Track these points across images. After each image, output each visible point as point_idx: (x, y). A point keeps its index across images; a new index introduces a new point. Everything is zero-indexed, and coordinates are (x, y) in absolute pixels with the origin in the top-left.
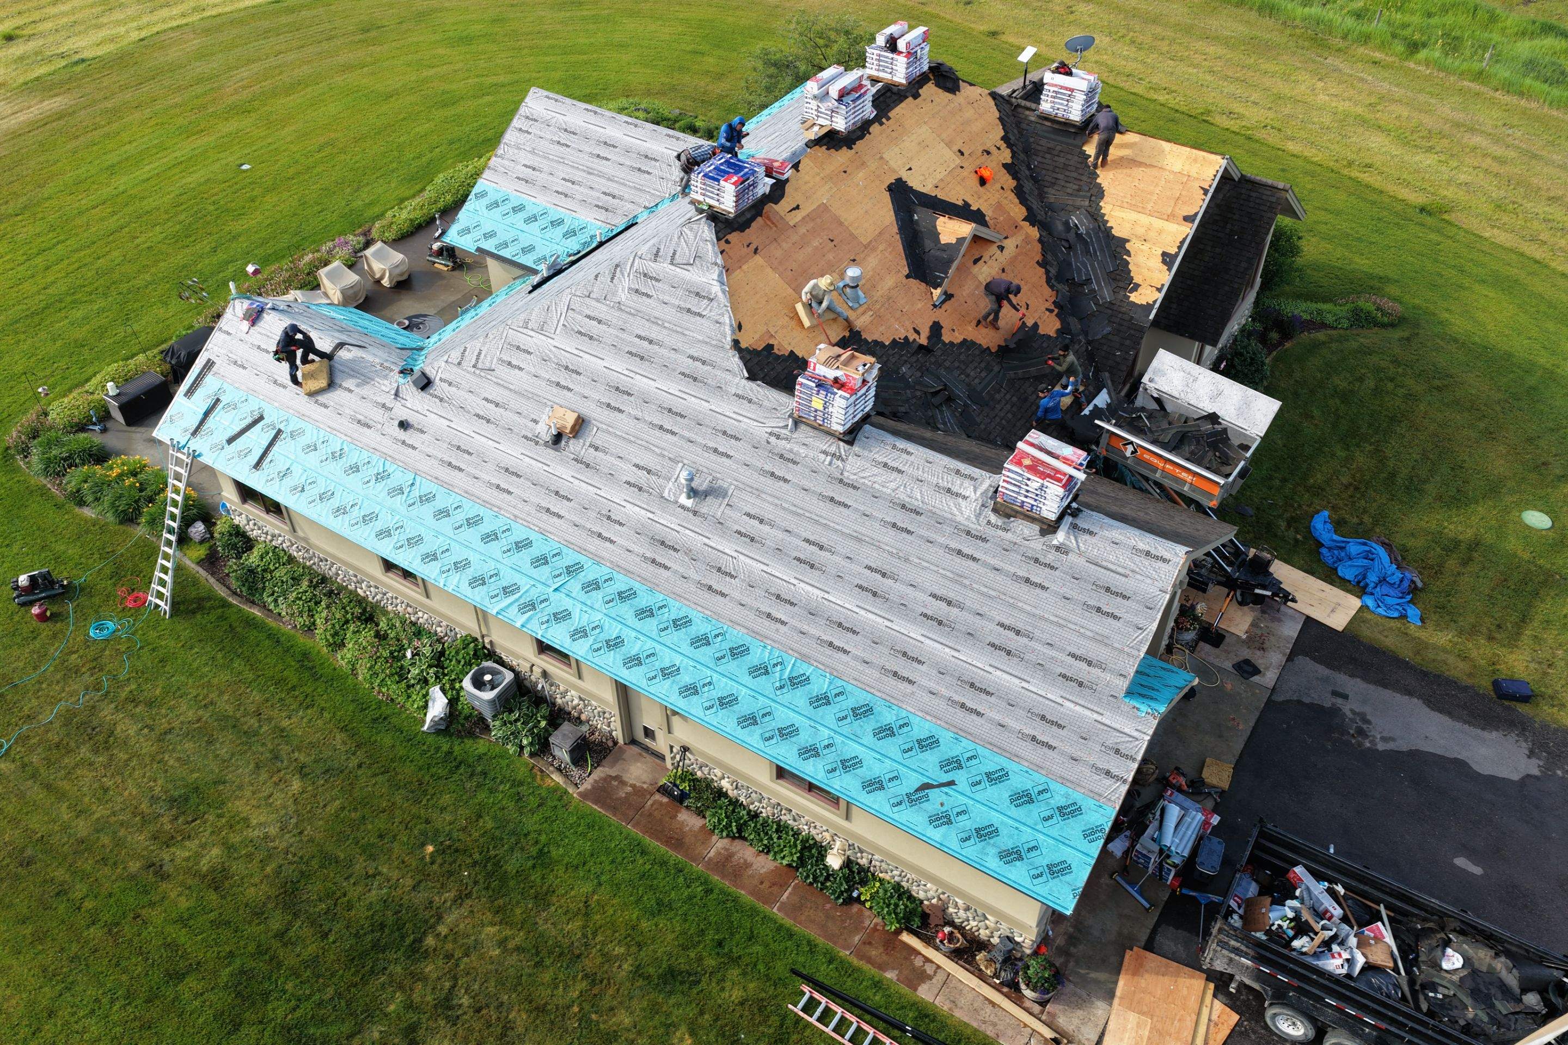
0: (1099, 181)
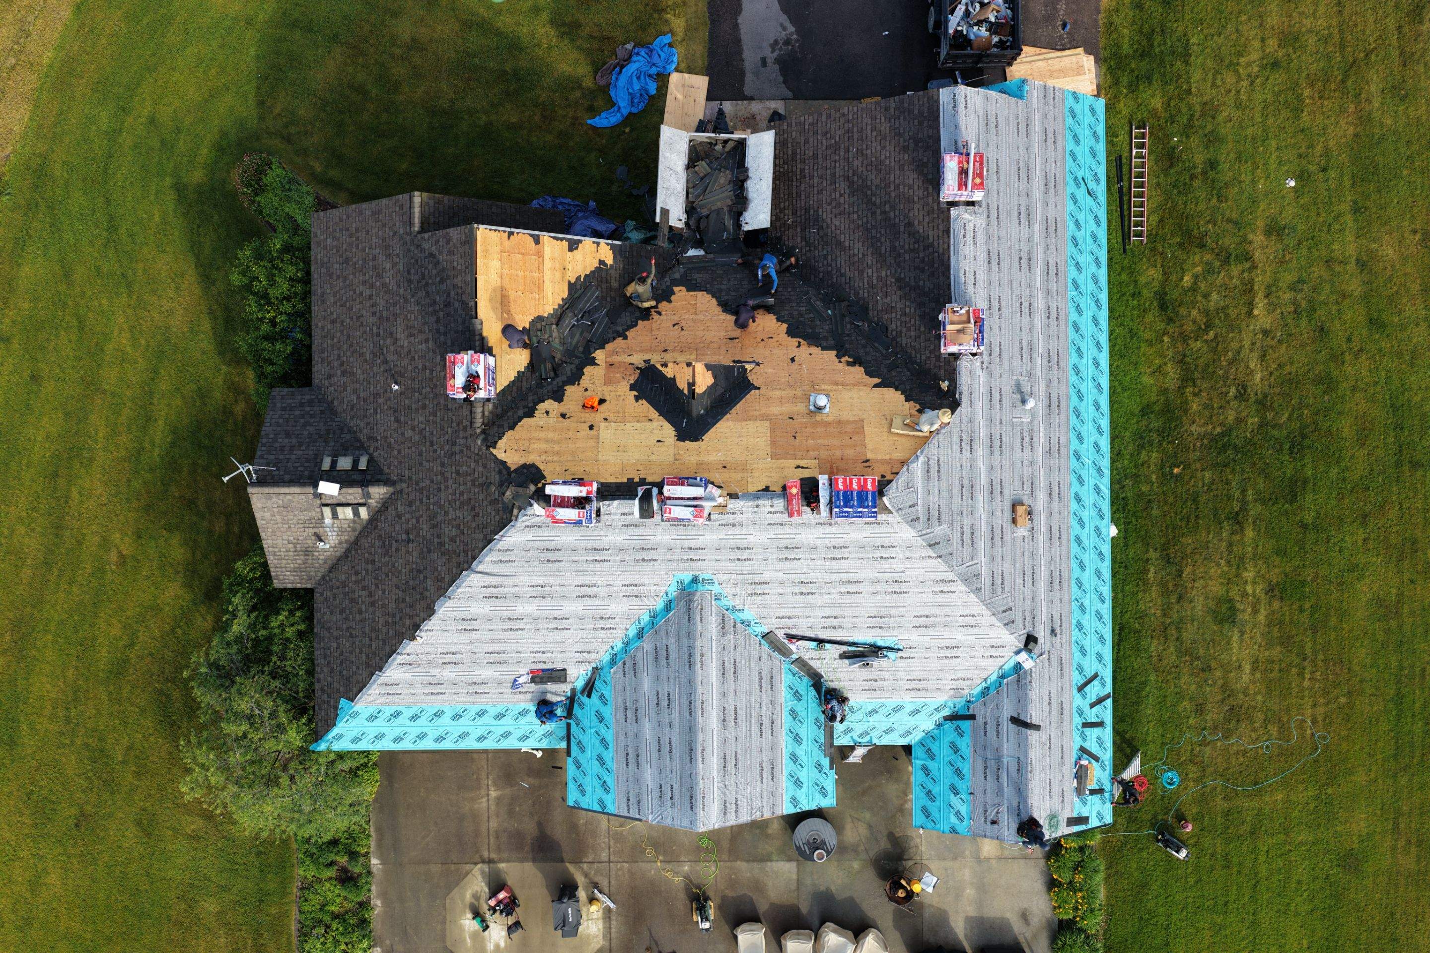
0: (527, 326)
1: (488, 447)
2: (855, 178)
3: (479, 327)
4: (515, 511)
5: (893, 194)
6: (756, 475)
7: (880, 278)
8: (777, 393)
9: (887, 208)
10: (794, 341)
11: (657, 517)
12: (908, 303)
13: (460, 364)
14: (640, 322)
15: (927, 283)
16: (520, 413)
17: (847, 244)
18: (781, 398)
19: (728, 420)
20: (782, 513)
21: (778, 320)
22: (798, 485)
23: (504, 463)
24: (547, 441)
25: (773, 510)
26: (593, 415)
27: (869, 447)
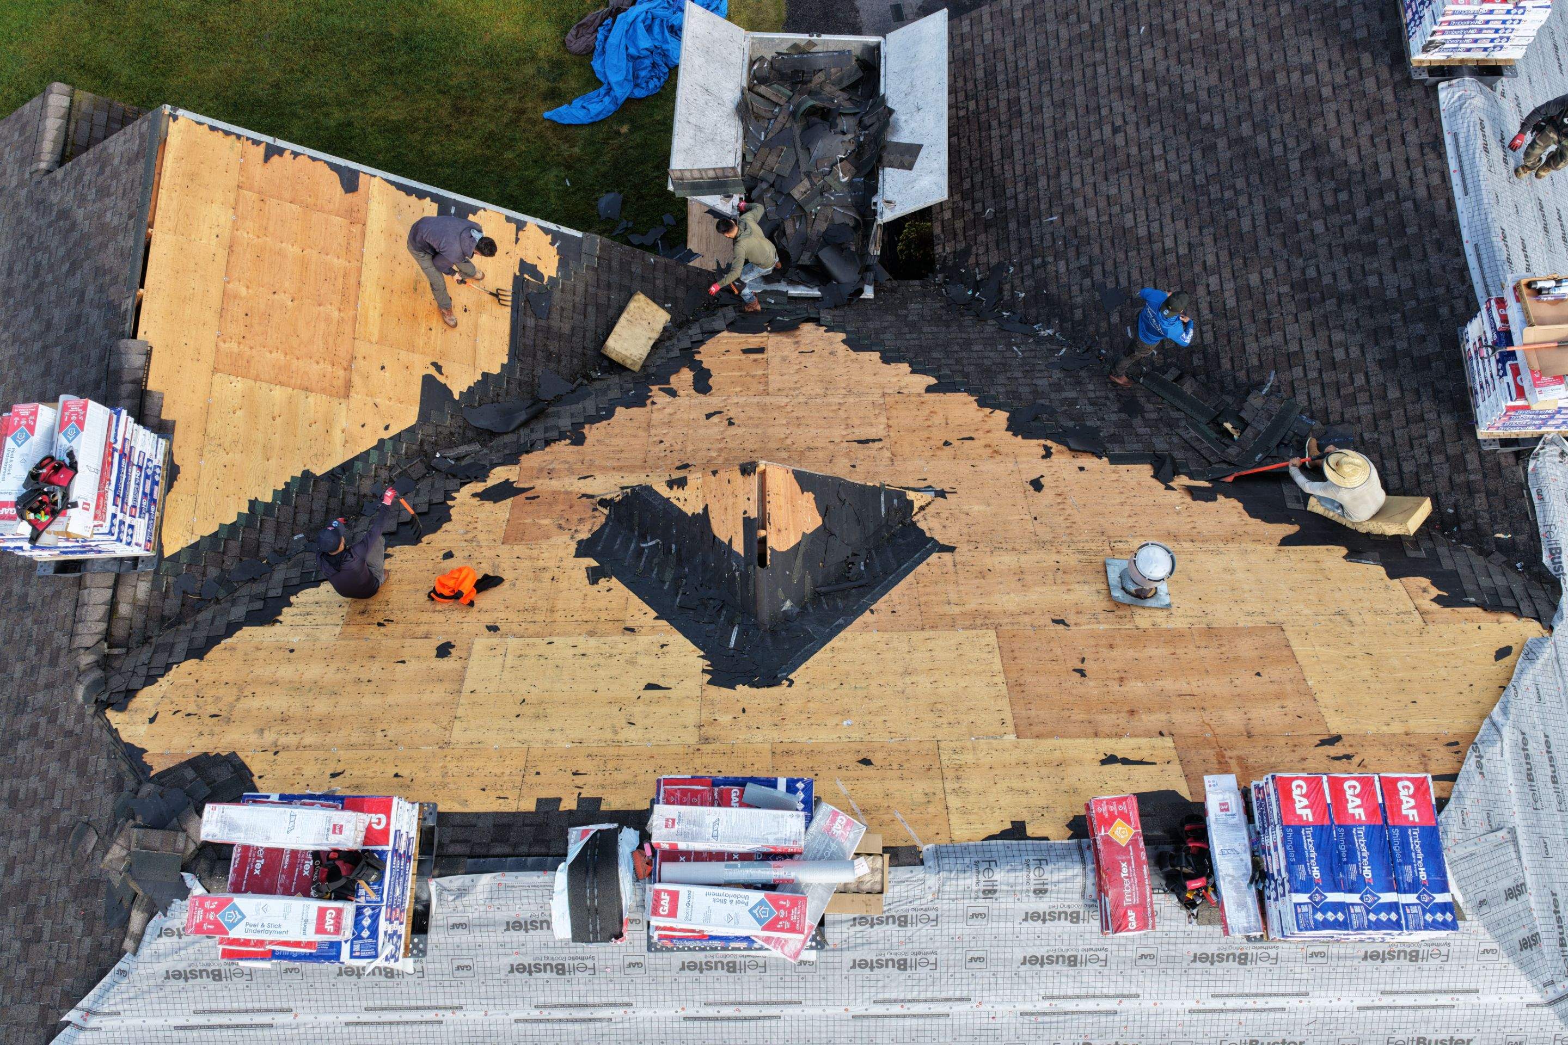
1: (102, 706)
2: (1151, 87)
3: (137, 361)
4: (137, 918)
5: (1259, 96)
6: (974, 784)
7: (1244, 292)
8: (1007, 560)
9: (1246, 129)
10: (1034, 446)
11: (633, 935)
12: (1337, 336)
13: (21, 433)
14: (620, 411)
15: (1391, 279)
16: (238, 612)
17: (1142, 232)
18: (1020, 575)
19: (866, 626)
20: (1075, 918)
21: (982, 403)
22: (1134, 815)
23: (134, 754)
24: (296, 688)
25: (1042, 905)
26: (456, 616)
27: (1325, 698)
